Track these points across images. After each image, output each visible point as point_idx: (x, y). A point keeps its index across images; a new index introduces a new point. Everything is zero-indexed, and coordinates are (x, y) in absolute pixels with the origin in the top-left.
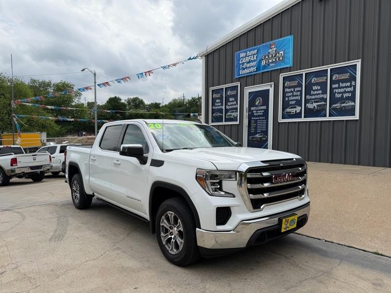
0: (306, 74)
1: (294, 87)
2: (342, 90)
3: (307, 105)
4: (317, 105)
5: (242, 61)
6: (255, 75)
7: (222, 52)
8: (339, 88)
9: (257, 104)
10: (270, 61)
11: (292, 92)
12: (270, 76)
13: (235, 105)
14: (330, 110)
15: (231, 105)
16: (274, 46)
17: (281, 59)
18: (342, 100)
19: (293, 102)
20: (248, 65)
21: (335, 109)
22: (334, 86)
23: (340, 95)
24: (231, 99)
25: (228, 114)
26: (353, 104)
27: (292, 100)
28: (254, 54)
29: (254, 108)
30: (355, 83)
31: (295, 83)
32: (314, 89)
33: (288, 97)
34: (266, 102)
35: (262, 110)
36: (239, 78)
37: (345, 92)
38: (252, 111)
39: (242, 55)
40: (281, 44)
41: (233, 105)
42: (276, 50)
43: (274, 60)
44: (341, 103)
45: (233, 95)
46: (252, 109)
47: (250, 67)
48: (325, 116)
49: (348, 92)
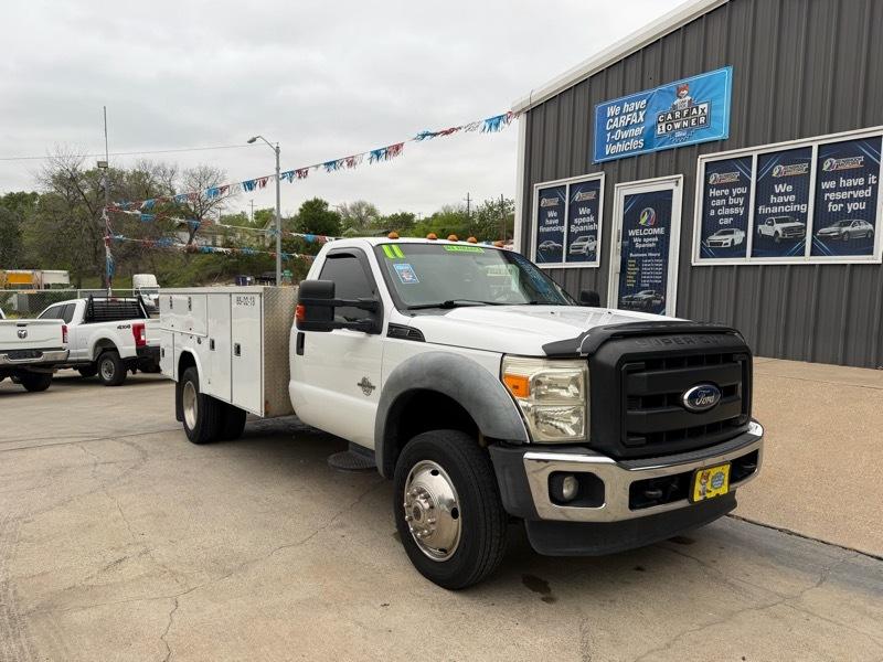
0: (759, 156)
1: (730, 186)
2: (845, 195)
3: (760, 227)
4: (784, 230)
5: (611, 124)
6: (640, 155)
7: (566, 104)
8: (838, 189)
9: (642, 222)
10: (677, 126)
11: (726, 198)
12: (676, 159)
13: (591, 223)
14: (813, 239)
15: (582, 224)
16: (685, 92)
17: (702, 120)
18: (844, 217)
19: (727, 221)
20: (625, 135)
21: (825, 238)
22: (825, 185)
23: (838, 207)
24: (582, 211)
25: (574, 244)
26: (870, 226)
27: (724, 216)
28: (640, 109)
29: (636, 231)
30: (877, 180)
31: (733, 177)
32: (777, 191)
33: (716, 208)
34: (664, 220)
35: (654, 236)
36: (603, 163)
37: (852, 200)
38: (632, 237)
39: (611, 111)
40: (703, 88)
41: (586, 224)
42: (690, 101)
43: (686, 124)
44: (840, 226)
45: (588, 200)
46: (631, 233)
47: (628, 139)
48: (802, 253)
49: (859, 200)
